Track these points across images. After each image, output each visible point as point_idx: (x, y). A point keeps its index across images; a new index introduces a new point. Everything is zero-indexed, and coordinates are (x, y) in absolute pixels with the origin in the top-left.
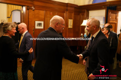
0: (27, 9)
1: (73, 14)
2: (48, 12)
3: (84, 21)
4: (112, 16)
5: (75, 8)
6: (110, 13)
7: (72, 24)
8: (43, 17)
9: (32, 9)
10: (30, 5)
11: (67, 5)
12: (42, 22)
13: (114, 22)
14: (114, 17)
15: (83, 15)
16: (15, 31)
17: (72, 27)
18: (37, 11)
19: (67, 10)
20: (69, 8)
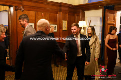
0: (15, 10)
1: (67, 15)
2: (40, 13)
3: (80, 22)
4: (110, 16)
5: (69, 8)
6: (108, 14)
7: (66, 26)
8: (34, 19)
9: (21, 10)
10: (18, 6)
11: (60, 5)
12: (33, 25)
13: (113, 23)
14: (112, 18)
15: (78, 16)
16: (5, 36)
17: (66, 29)
18: (26, 12)
19: (60, 11)
20: (62, 9)
